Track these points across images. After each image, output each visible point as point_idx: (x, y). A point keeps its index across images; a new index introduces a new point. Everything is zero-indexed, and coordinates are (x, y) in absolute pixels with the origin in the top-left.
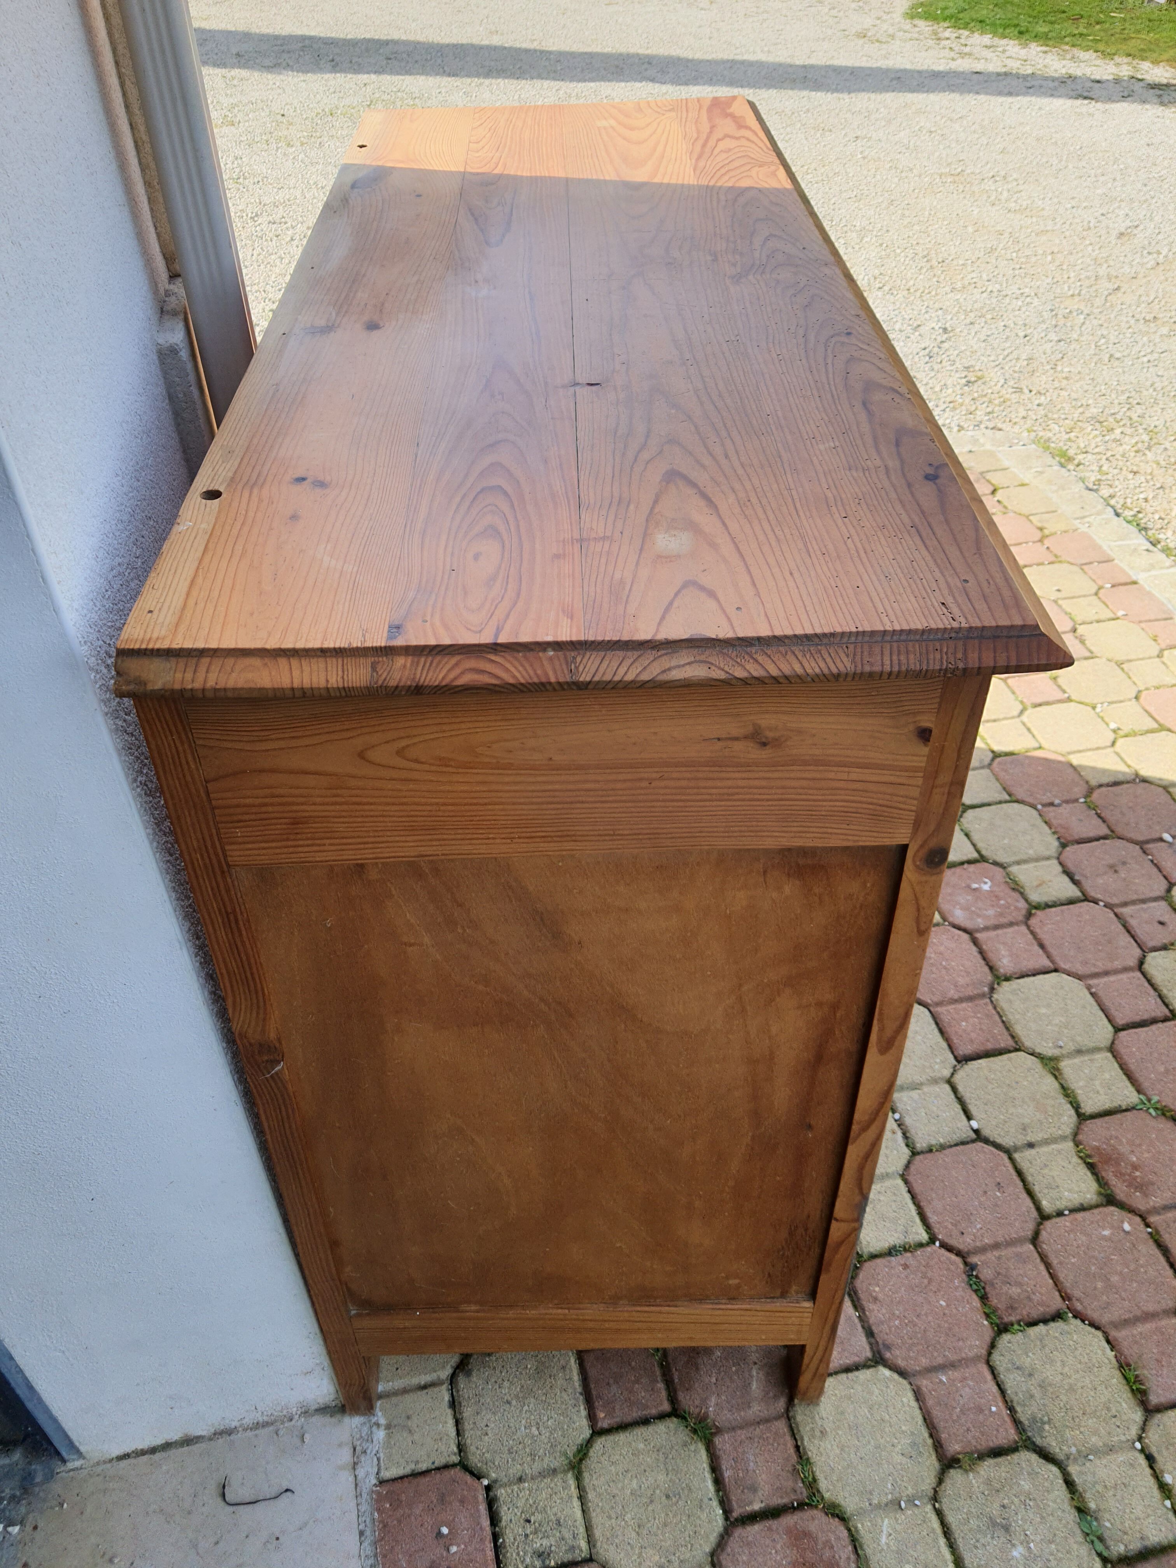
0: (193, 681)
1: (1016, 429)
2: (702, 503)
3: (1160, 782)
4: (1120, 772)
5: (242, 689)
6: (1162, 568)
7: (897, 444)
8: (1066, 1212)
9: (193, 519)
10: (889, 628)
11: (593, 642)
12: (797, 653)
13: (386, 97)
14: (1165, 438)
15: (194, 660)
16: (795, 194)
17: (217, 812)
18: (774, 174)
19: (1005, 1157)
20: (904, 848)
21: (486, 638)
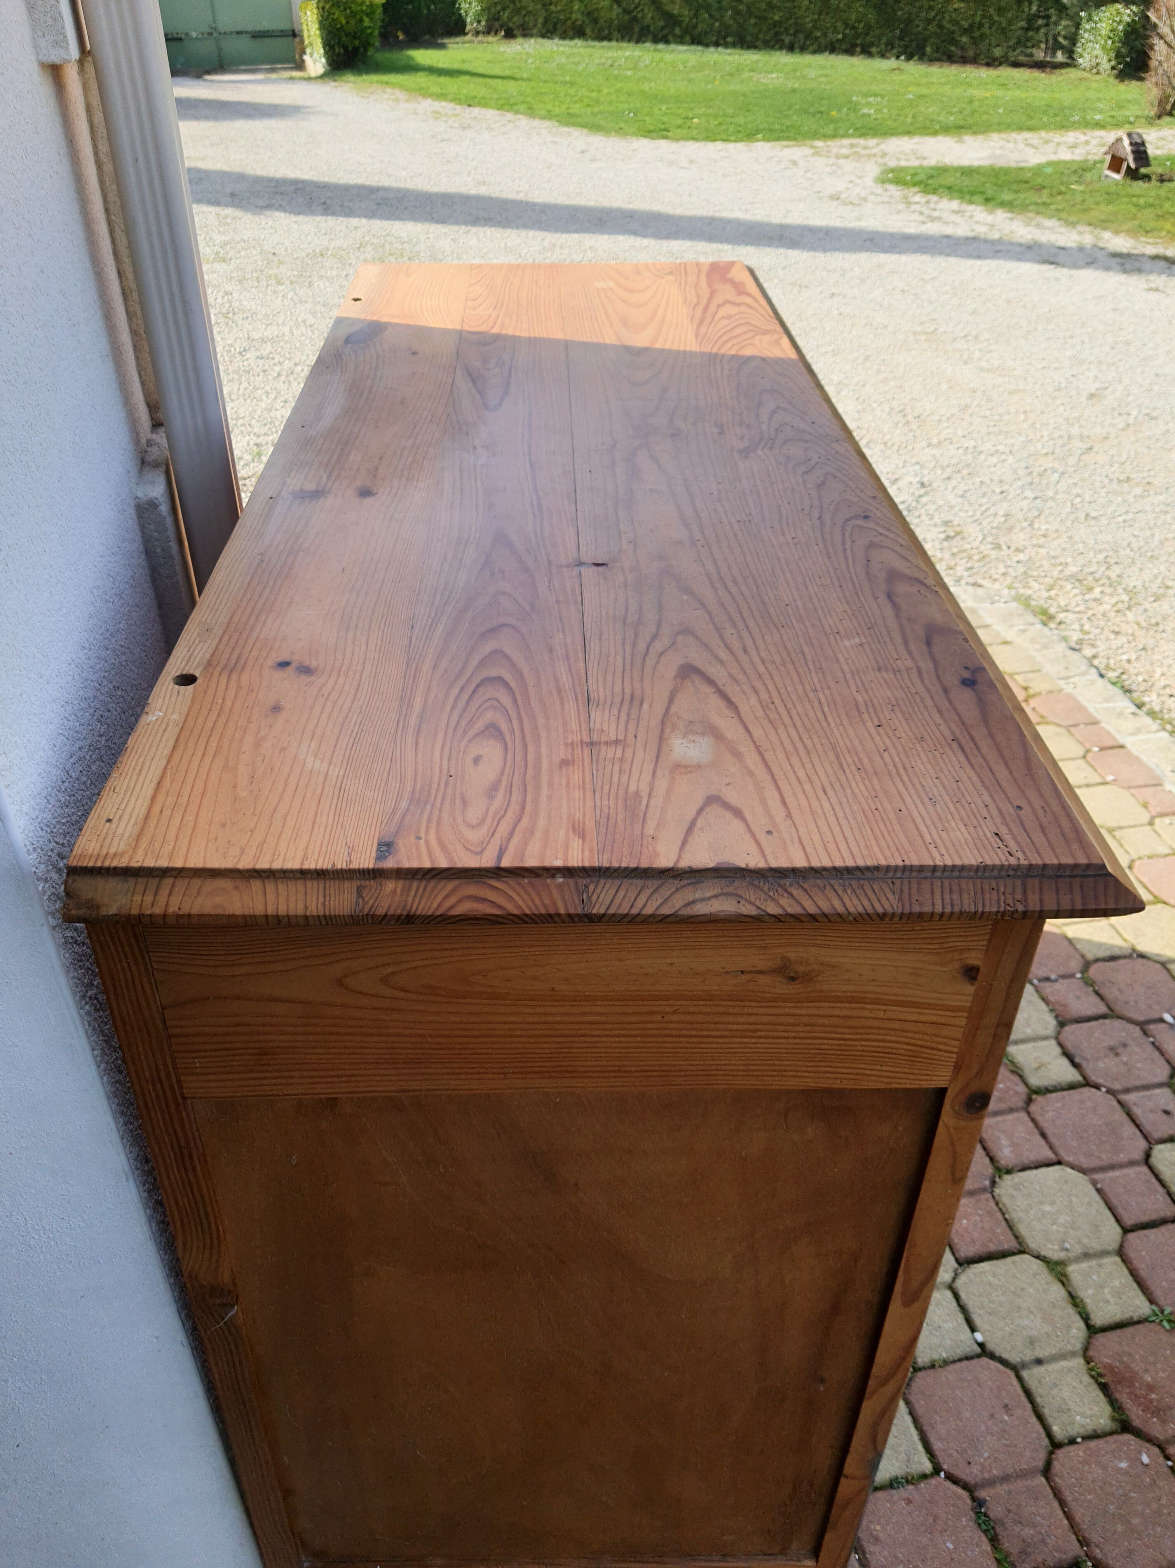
0: (153, 905)
1: (997, 586)
2: (722, 704)
3: (1157, 958)
4: (1116, 946)
5: (210, 915)
6: (1149, 732)
7: (929, 643)
8: (1079, 1440)
9: (164, 709)
10: (939, 863)
11: (608, 869)
12: (837, 887)
13: (375, 241)
14: (1145, 599)
15: (156, 881)
16: (801, 365)
17: (173, 1040)
18: (777, 342)
19: (1011, 1374)
20: (941, 1093)
21: (487, 861)
